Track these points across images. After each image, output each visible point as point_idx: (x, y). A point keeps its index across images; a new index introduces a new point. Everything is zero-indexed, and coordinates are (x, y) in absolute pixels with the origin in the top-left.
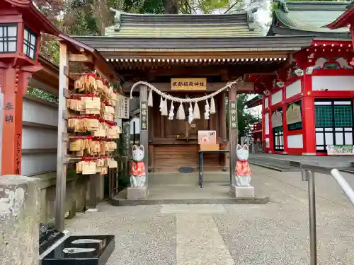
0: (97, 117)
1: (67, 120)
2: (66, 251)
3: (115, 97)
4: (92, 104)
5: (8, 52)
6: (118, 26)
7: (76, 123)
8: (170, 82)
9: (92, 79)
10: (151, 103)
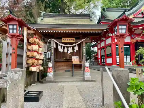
0: (37, 51)
1: (26, 53)
2: (28, 95)
3: (42, 44)
4: (35, 47)
5: (14, 33)
7: (30, 54)
8: (62, 39)
9: (35, 39)
10: (55, 47)
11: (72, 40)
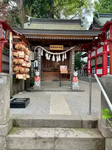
0: (23, 59)
1: (13, 59)
3: (29, 52)
6: (29, 23)
7: (16, 61)
9: (21, 45)
11: (60, 47)
